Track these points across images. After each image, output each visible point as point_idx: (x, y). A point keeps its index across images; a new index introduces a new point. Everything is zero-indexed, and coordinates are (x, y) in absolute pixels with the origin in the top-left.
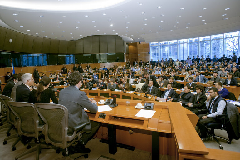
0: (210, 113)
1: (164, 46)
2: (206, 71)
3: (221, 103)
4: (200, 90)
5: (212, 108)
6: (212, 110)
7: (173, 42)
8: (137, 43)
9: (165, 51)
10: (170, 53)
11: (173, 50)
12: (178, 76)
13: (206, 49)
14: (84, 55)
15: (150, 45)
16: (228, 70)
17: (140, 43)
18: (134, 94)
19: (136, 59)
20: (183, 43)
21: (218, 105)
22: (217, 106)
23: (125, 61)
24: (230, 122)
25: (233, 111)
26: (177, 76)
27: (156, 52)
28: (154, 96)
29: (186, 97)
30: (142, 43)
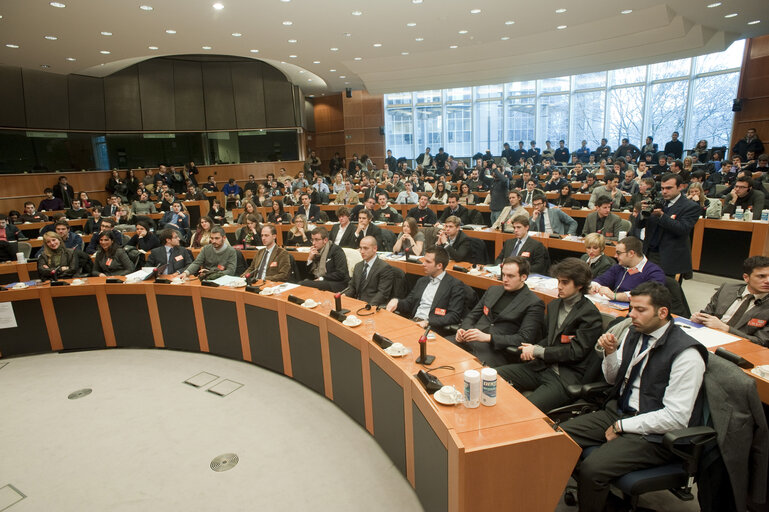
0: (630, 413)
1: (434, 109)
2: (565, 191)
3: (686, 368)
4: (576, 285)
5: (637, 383)
6: (636, 393)
7: (458, 94)
8: (340, 95)
9: (436, 128)
10: (450, 136)
11: (459, 127)
12: (475, 212)
13: (550, 123)
14: (145, 136)
15: (385, 104)
16: (626, 187)
17: (349, 95)
18: (291, 299)
19: (340, 151)
20: (489, 100)
21: (672, 376)
22: (664, 378)
23: (302, 158)
24: (721, 457)
25: (737, 402)
26: (470, 208)
27: (407, 130)
28: (374, 308)
29: (509, 312)
30: (358, 96)
